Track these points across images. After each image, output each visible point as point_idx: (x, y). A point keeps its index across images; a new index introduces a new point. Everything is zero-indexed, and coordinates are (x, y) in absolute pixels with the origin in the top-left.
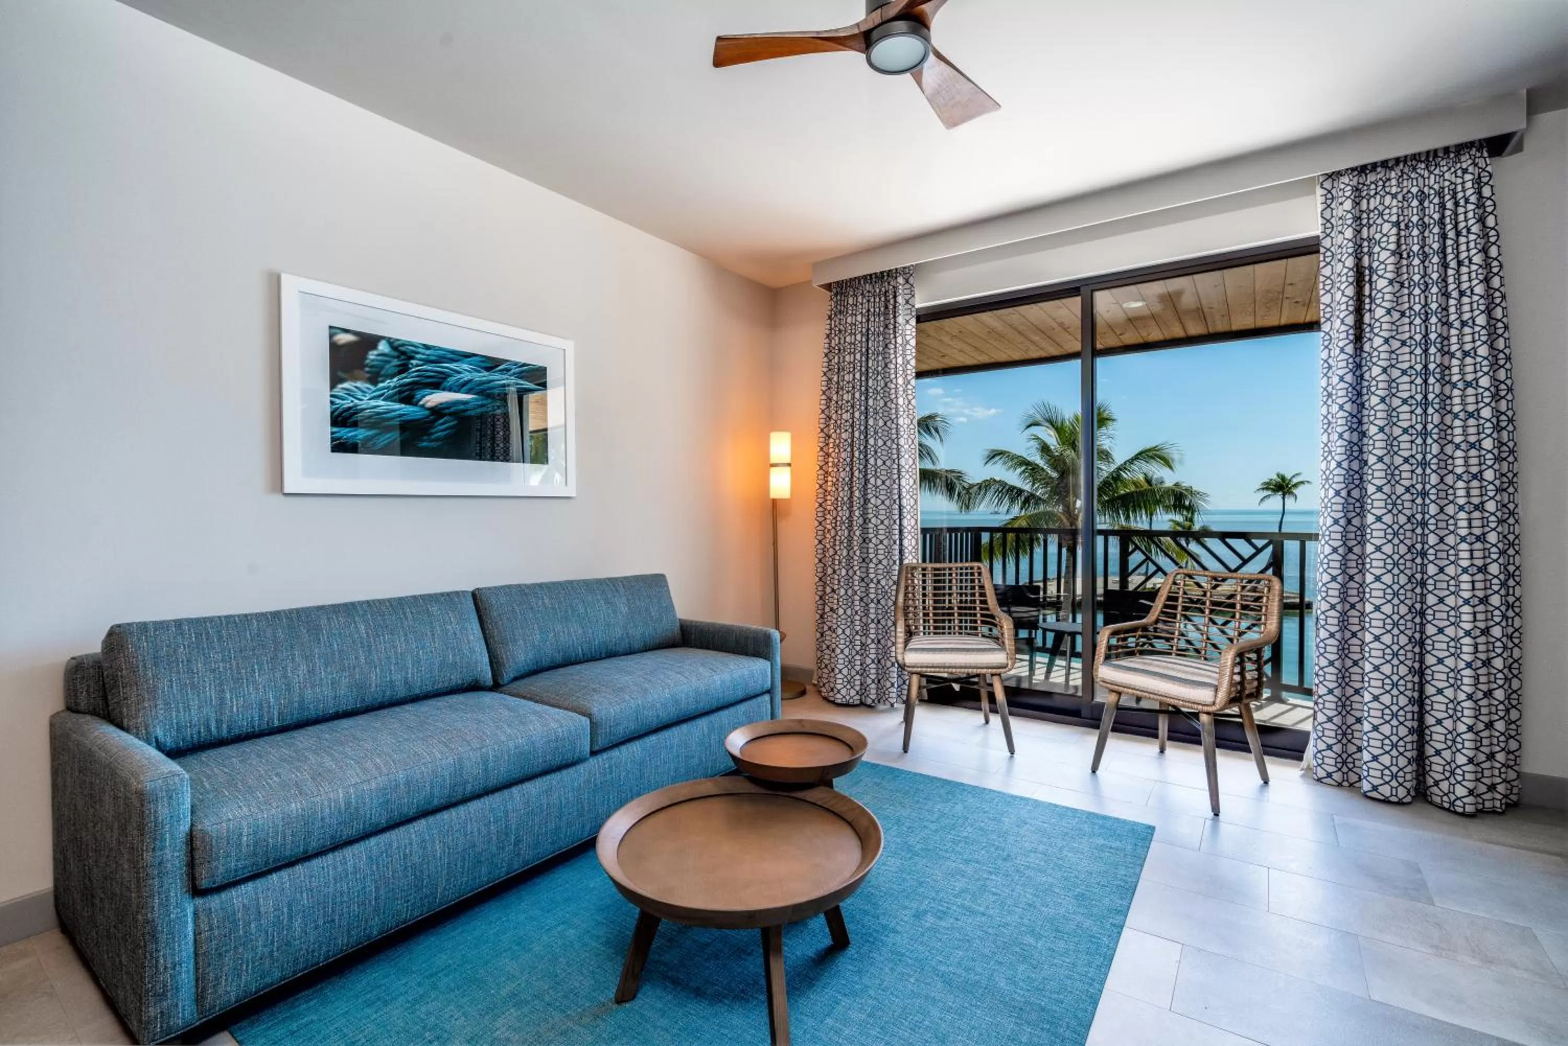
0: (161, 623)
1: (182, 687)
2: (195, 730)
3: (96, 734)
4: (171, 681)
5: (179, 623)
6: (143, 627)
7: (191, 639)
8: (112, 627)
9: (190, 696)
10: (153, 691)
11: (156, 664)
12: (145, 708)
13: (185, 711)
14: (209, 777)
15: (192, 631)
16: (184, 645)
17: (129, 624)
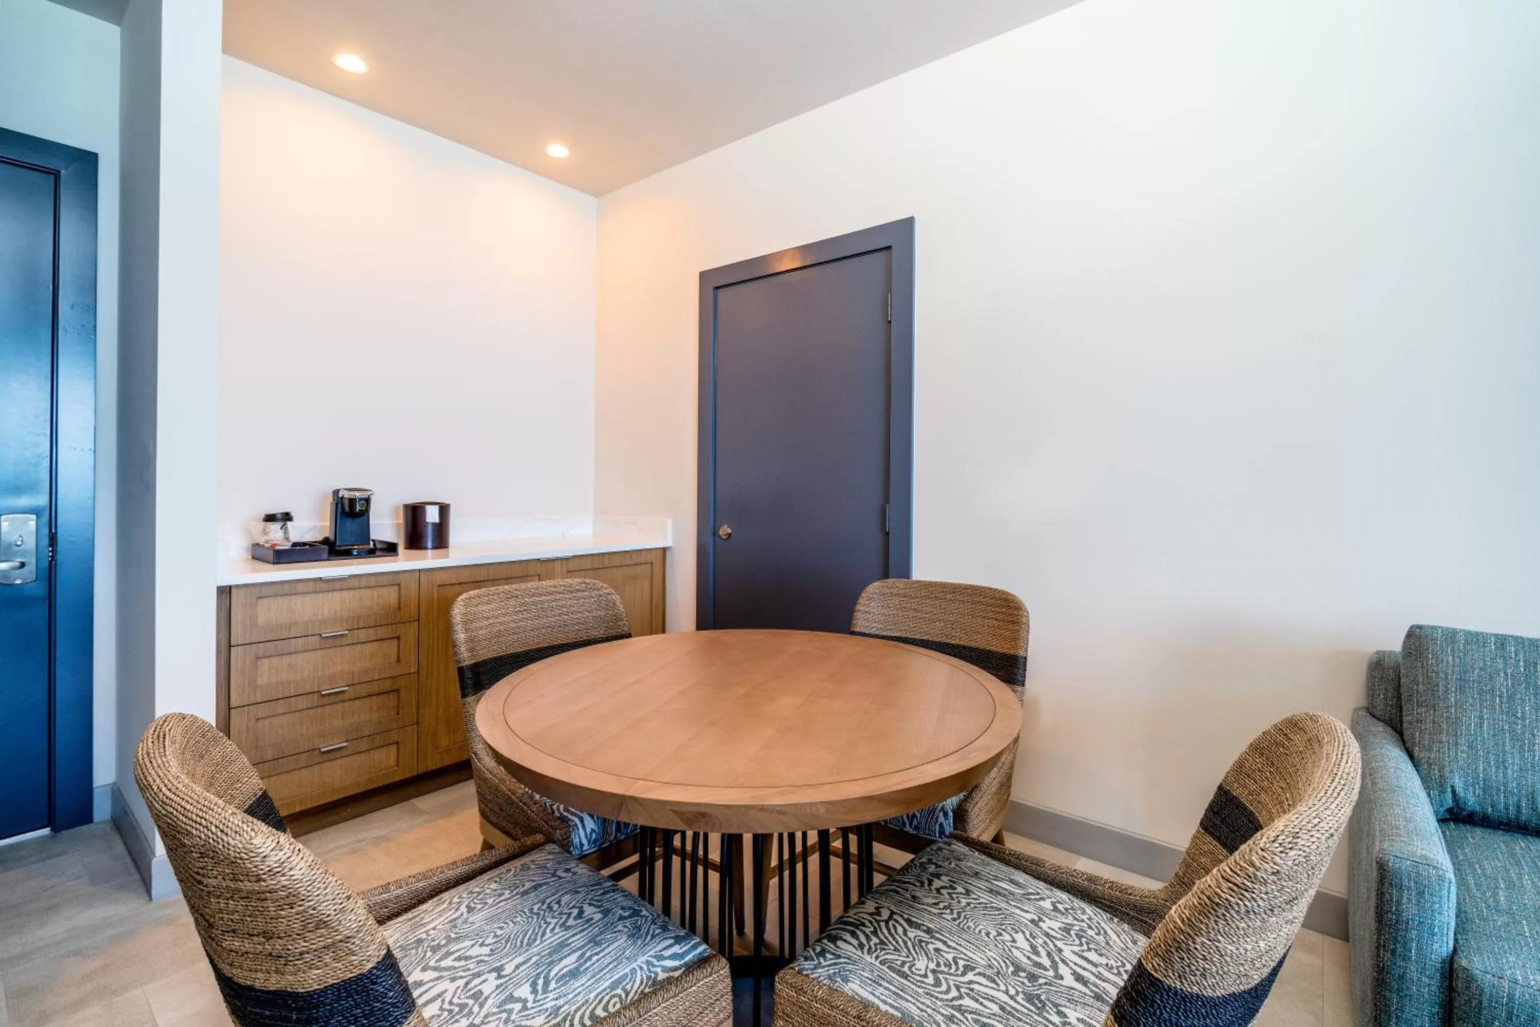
0: (1477, 634)
1: (1498, 732)
2: (1512, 801)
3: (1376, 752)
4: (1481, 718)
5: (1502, 641)
6: (1451, 635)
7: (1517, 666)
8: (1412, 627)
9: (1507, 748)
10: (1455, 723)
11: (1461, 690)
12: (1441, 742)
13: (1498, 768)
14: (1510, 885)
15: (1521, 656)
16: (1506, 674)
17: (1434, 628)
